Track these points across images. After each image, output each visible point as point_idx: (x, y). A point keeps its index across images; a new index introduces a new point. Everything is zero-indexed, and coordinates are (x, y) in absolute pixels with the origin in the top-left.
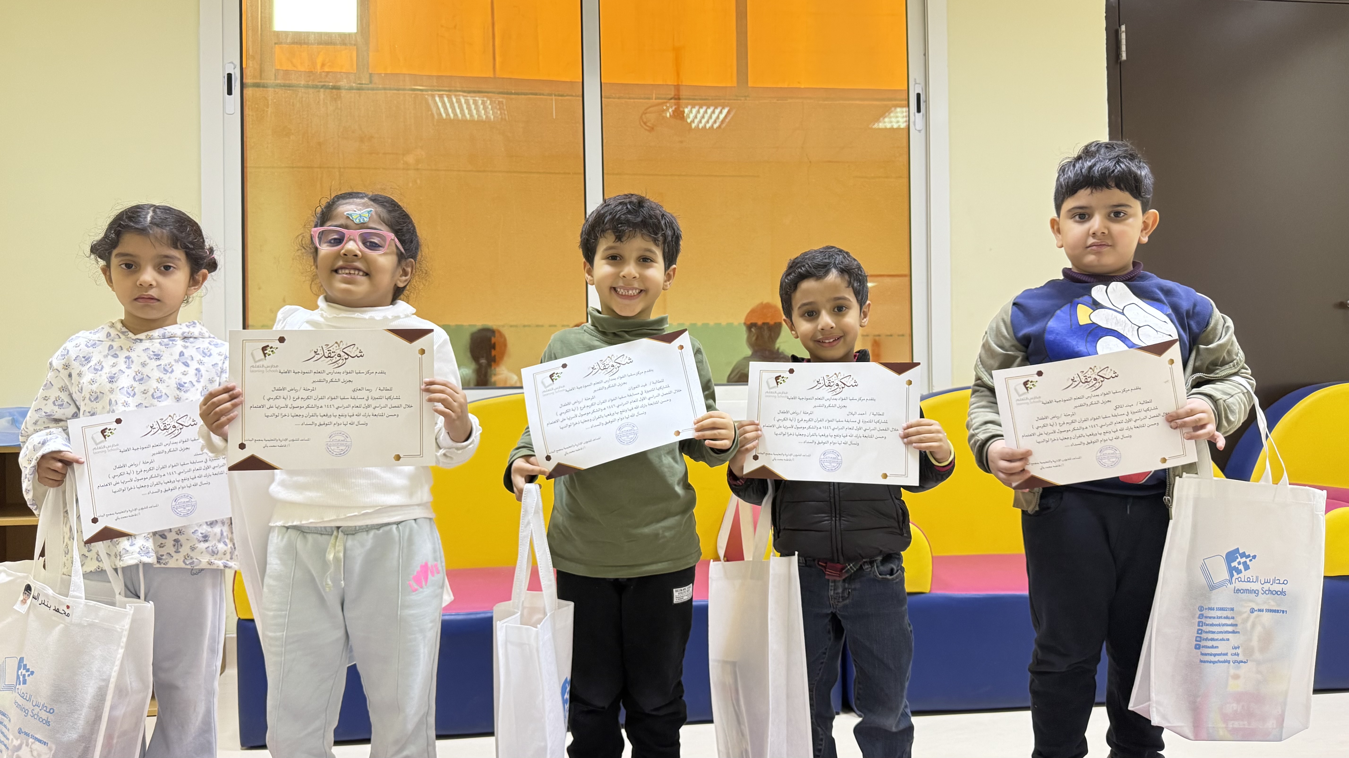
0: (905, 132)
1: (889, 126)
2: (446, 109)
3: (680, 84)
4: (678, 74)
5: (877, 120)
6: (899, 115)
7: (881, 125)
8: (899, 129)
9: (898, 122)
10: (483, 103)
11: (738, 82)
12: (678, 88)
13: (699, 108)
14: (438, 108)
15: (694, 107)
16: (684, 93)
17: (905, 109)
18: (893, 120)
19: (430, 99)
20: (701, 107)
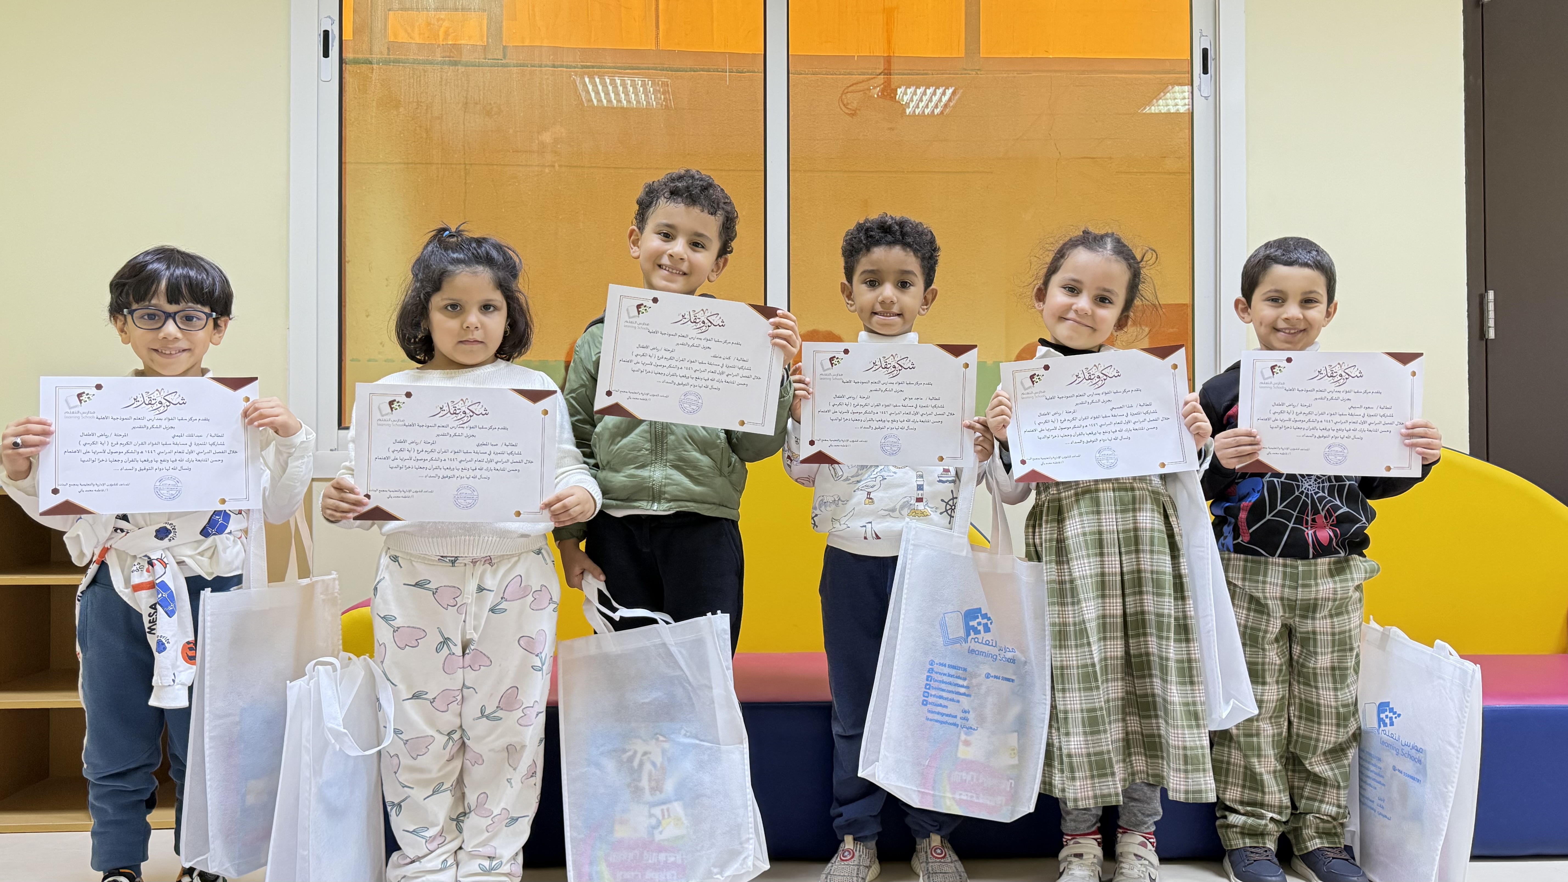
0: (1187, 119)
1: (1164, 110)
2: (597, 93)
3: (892, 55)
4: (889, 42)
5: (1149, 103)
6: (1178, 95)
7: (1154, 110)
8: (1177, 114)
9: (1176, 105)
10: (644, 85)
11: (966, 53)
12: (888, 60)
13: (916, 88)
14: (588, 92)
15: (910, 88)
16: (895, 67)
17: (1187, 88)
18: (1170, 102)
19: (578, 80)
20: (918, 87)
